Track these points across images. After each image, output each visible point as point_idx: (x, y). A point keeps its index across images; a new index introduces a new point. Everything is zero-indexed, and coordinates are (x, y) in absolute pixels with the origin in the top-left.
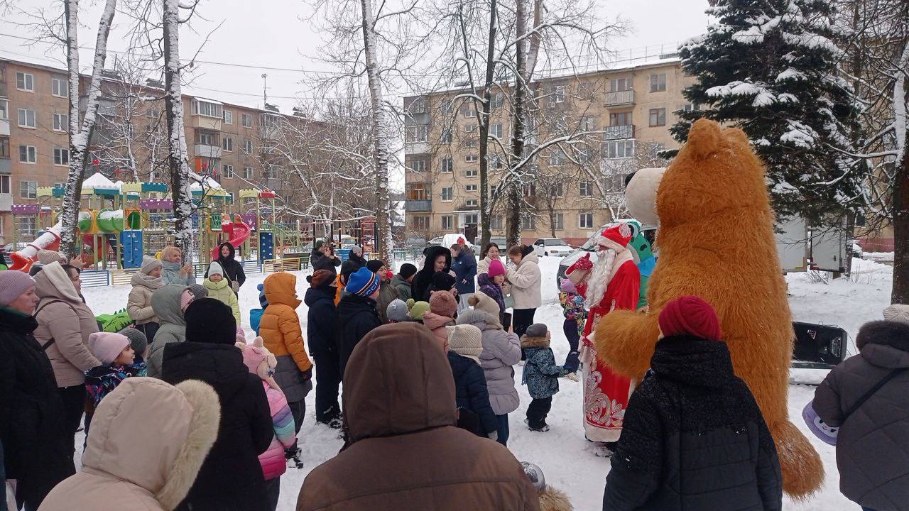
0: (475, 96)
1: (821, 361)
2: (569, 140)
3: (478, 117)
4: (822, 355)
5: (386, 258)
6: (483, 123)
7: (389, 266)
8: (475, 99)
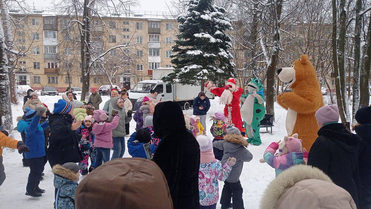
0: (79, 21)
1: (267, 125)
2: (126, 47)
3: (80, 31)
4: (267, 123)
5: (14, 97)
6: (82, 35)
7: (16, 101)
8: (79, 23)
